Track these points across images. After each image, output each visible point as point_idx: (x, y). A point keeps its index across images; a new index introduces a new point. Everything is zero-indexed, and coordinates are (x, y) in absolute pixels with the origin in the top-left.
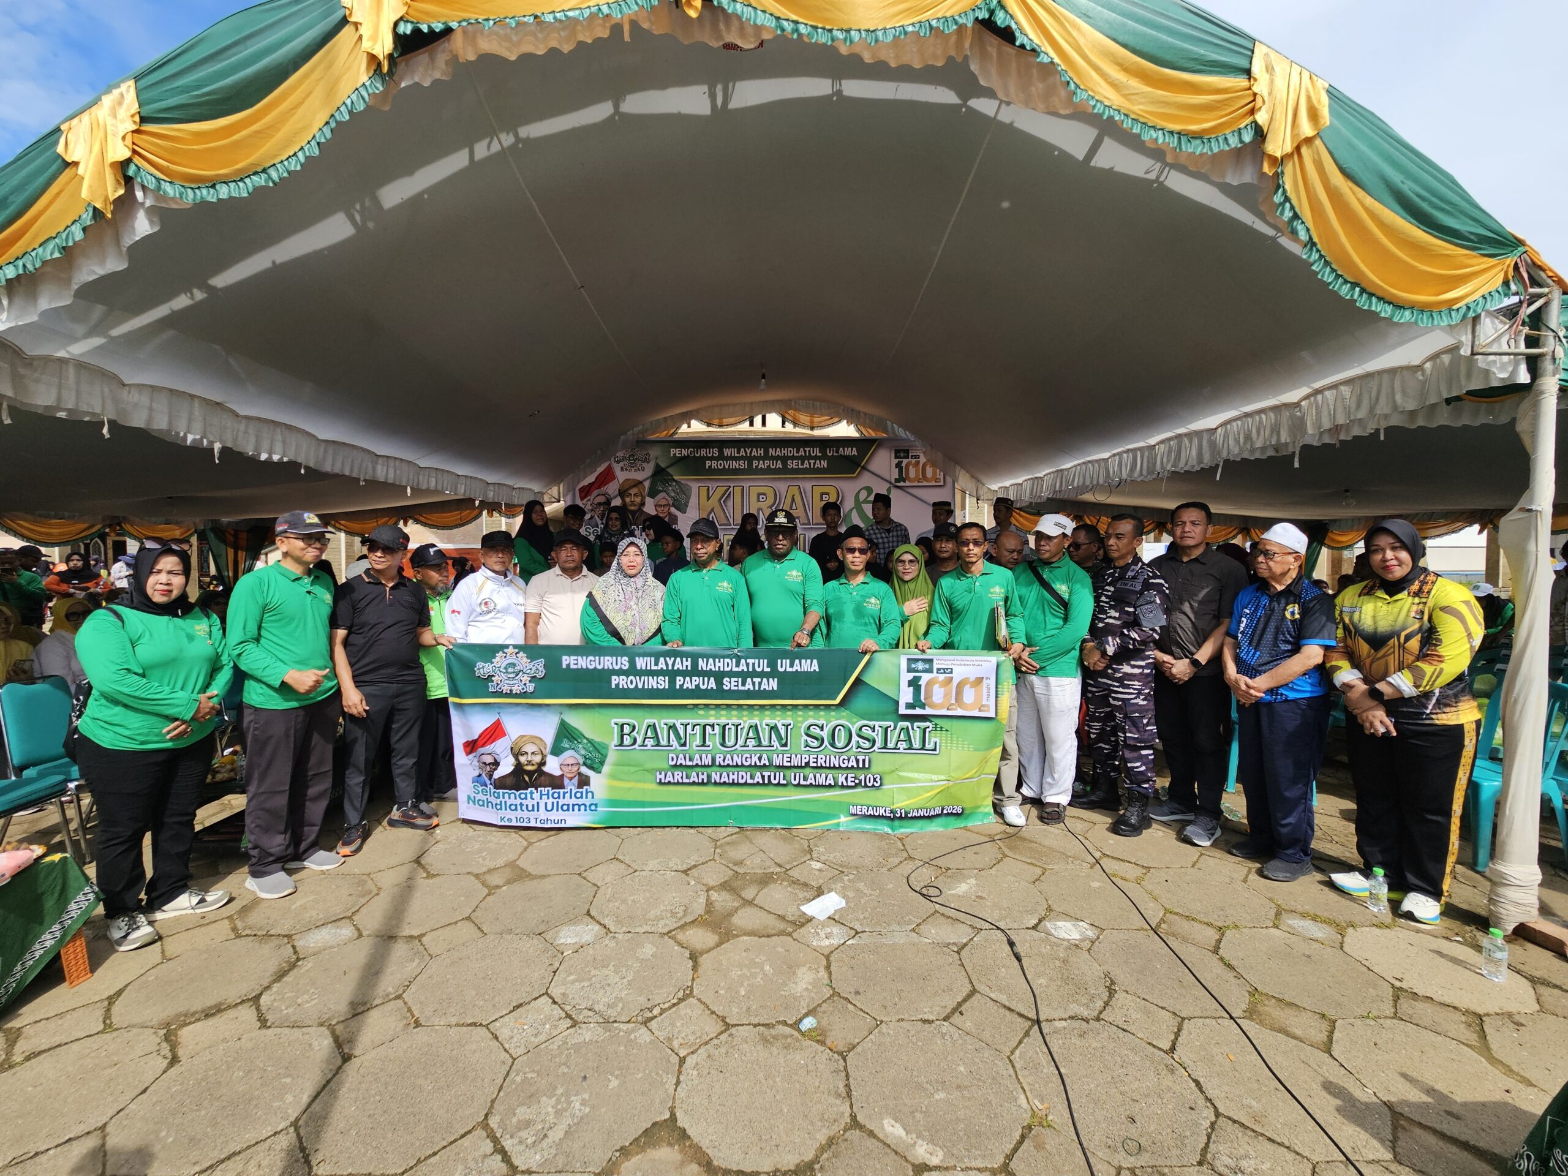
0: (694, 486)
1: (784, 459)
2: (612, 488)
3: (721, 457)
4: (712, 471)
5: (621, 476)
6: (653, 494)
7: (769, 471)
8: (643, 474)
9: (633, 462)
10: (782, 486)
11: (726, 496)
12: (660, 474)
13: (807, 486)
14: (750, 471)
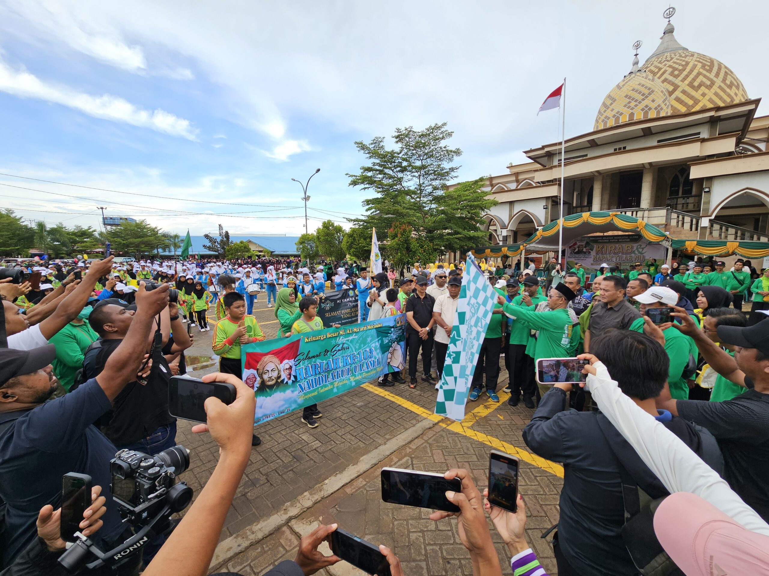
0: (595, 246)
1: (618, 239)
2: (576, 246)
3: (602, 239)
4: (600, 242)
5: (578, 244)
6: (585, 247)
7: (614, 242)
8: (584, 243)
9: (581, 241)
10: (617, 245)
11: (603, 248)
12: (587, 244)
13: (624, 245)
14: (609, 242)
